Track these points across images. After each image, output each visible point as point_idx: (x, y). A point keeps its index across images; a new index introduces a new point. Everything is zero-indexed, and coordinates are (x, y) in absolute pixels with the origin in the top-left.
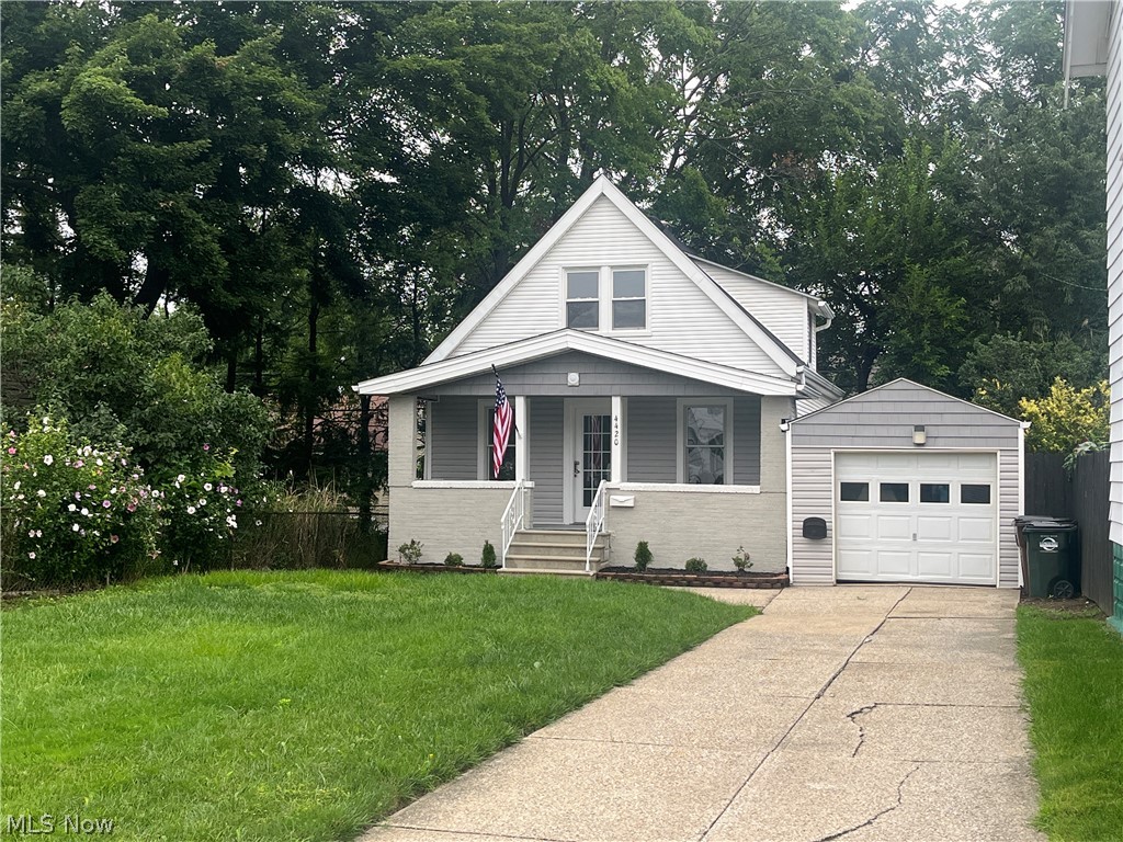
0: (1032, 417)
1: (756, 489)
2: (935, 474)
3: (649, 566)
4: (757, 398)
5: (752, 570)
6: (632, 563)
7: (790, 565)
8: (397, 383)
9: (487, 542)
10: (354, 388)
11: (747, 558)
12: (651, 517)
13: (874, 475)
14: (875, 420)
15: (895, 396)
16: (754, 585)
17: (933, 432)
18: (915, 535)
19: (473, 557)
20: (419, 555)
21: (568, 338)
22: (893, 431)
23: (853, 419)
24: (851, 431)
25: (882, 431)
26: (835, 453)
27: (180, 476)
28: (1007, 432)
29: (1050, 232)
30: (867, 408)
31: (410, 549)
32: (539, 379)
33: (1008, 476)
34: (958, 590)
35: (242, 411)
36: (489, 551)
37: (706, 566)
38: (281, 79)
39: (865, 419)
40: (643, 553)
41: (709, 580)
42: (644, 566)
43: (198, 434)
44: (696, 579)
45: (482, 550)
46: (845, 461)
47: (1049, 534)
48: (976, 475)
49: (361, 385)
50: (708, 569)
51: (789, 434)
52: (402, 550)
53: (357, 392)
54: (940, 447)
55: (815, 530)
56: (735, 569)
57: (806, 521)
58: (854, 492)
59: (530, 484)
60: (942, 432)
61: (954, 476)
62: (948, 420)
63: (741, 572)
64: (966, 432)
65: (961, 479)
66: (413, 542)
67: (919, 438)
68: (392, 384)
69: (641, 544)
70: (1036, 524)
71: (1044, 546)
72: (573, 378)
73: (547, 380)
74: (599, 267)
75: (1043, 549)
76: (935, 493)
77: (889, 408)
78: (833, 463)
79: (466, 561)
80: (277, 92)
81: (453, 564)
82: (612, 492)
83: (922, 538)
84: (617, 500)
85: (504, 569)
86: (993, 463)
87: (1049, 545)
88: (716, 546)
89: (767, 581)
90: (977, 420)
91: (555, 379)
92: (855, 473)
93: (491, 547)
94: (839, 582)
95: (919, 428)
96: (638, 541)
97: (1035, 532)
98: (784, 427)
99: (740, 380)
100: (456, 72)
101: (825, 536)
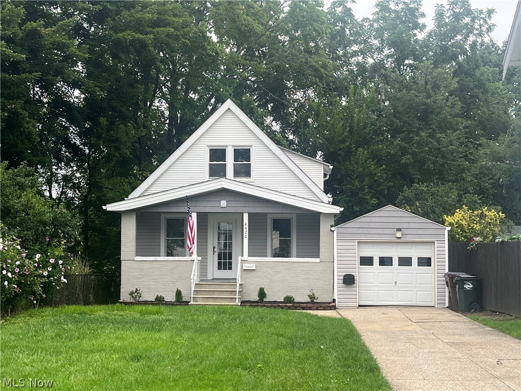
0: (451, 224)
1: (318, 260)
2: (405, 252)
3: (265, 300)
4: (318, 214)
5: (318, 301)
6: (257, 298)
7: (336, 297)
8: (129, 205)
9: (178, 289)
10: (104, 208)
11: (314, 294)
12: (264, 275)
13: (376, 253)
14: (377, 225)
15: (387, 214)
16: (322, 308)
17: (405, 231)
18: (396, 282)
19: (170, 297)
20: (140, 297)
21: (223, 183)
22: (386, 231)
23: (366, 225)
24: (365, 231)
25: (380, 231)
26: (358, 242)
27: (38, 255)
28: (440, 232)
29: (423, 134)
30: (373, 219)
31: (135, 293)
32: (205, 204)
33: (441, 253)
34: (417, 309)
35: (63, 219)
36: (179, 294)
37: (294, 299)
38: (68, 41)
39: (372, 225)
40: (262, 294)
41: (299, 306)
42: (263, 300)
43: (42, 232)
44: (292, 306)
45: (175, 294)
46: (362, 246)
47: (468, 281)
48: (425, 252)
49: (108, 206)
50: (295, 301)
51: (335, 232)
52: (131, 294)
53: (106, 210)
54: (409, 239)
55: (349, 280)
56: (309, 300)
57: (345, 276)
58: (366, 261)
59: (200, 258)
60: (409, 231)
61: (415, 253)
62: (412, 226)
63: (312, 302)
64: (420, 232)
65: (417, 254)
66: (137, 290)
67: (399, 234)
68: (126, 205)
69: (261, 289)
70: (462, 276)
71: (466, 286)
72: (224, 203)
73: (209, 204)
74: (227, 146)
75: (465, 288)
76: (405, 262)
77: (384, 220)
78: (357, 247)
79: (167, 299)
80: (67, 48)
81: (159, 301)
82: (243, 262)
83: (399, 284)
84: (247, 266)
85: (192, 303)
86: (433, 247)
87: (468, 286)
88: (297, 289)
89: (328, 306)
90: (426, 226)
91: (213, 204)
92: (367, 252)
93: (180, 292)
94: (360, 306)
95: (399, 230)
96: (259, 287)
97: (462, 280)
98: (333, 229)
99: (312, 205)
100: (150, 42)
101: (354, 284)
